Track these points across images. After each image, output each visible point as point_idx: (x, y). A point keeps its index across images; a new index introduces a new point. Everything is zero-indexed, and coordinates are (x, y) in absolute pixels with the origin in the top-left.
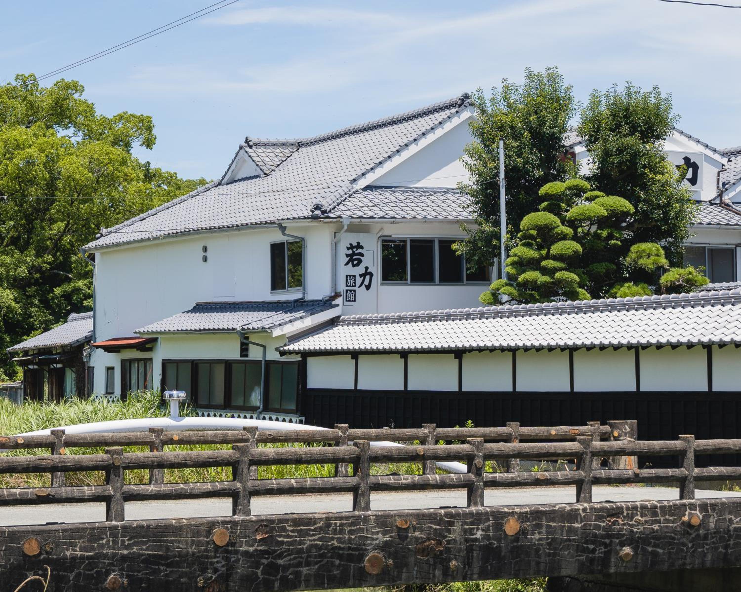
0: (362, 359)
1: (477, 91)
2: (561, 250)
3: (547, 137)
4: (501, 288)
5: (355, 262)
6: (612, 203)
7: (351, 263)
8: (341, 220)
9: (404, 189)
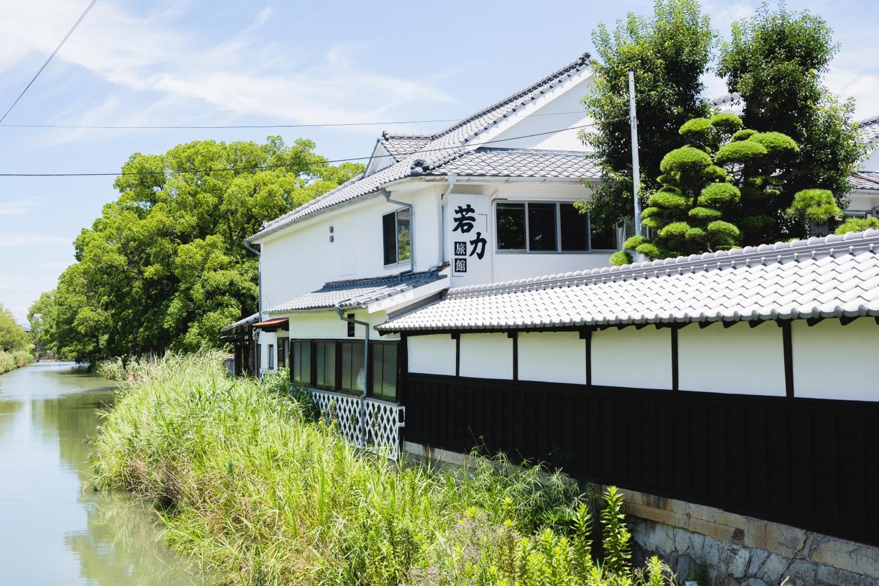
0: (464, 339)
1: (598, 26)
2: (716, 194)
3: (686, 67)
4: (637, 246)
5: (465, 228)
6: (772, 138)
7: (460, 228)
8: (446, 177)
9: (521, 151)
